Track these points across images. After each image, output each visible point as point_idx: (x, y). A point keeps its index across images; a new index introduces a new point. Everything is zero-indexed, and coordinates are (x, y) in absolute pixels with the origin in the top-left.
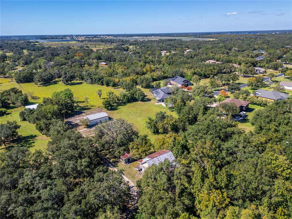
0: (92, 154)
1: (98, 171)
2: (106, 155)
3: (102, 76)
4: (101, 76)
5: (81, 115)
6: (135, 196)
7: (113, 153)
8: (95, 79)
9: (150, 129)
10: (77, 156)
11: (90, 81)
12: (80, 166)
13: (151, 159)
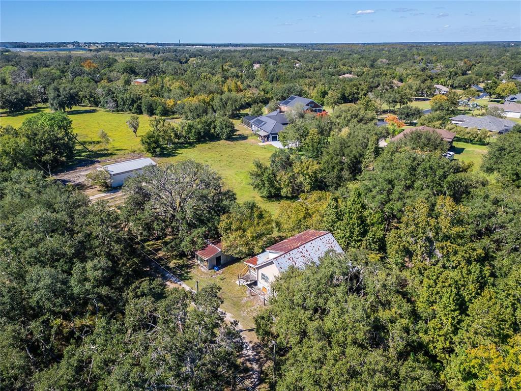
0: (117, 247)
1: (136, 293)
2: (158, 250)
3: (139, 95)
4: (136, 95)
5: (91, 167)
6: (249, 360)
7: (176, 245)
8: (123, 100)
9: (260, 189)
10: (69, 251)
11: (112, 104)
12: (80, 282)
13: (282, 253)
